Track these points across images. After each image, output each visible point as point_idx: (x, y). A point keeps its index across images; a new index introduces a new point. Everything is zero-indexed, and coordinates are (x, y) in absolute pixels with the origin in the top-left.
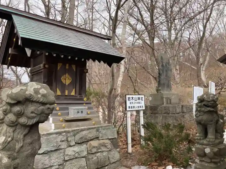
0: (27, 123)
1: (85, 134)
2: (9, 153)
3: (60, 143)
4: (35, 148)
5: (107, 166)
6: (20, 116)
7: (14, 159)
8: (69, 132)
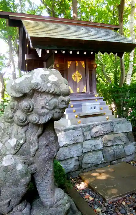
0: (38, 122)
1: (100, 129)
2: (24, 157)
3: (77, 138)
4: (52, 151)
5: (123, 158)
6: (29, 113)
7: (31, 164)
8: (84, 127)
